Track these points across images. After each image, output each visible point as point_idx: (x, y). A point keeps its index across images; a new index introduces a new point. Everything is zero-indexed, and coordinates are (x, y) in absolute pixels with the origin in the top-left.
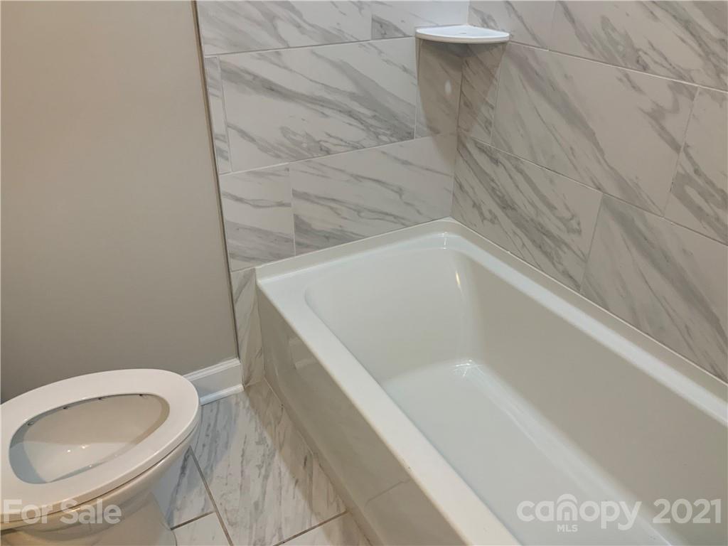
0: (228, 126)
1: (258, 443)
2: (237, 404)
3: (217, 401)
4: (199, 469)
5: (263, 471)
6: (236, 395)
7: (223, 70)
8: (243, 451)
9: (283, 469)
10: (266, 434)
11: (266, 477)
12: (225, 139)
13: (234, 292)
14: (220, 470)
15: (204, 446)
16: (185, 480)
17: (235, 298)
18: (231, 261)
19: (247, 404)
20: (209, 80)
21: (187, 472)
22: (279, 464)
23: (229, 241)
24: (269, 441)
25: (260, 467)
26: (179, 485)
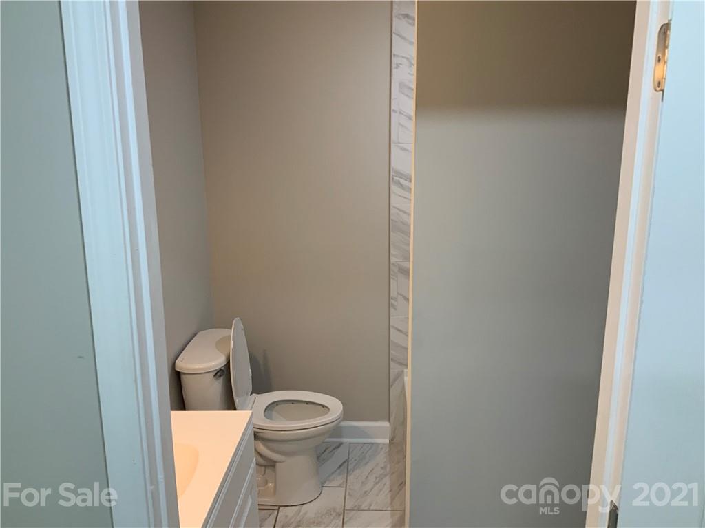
0: (398, 294)
1: (382, 468)
2: (382, 448)
3: (372, 444)
4: (348, 469)
5: (377, 481)
6: (384, 444)
7: (399, 268)
8: (373, 469)
9: (388, 483)
10: (388, 466)
11: (377, 483)
12: (396, 299)
13: (391, 380)
14: (357, 472)
15: (355, 460)
16: (339, 471)
17: (391, 384)
18: (391, 363)
19: (387, 450)
20: (391, 272)
21: (342, 468)
22: (387, 480)
23: (391, 351)
24: (388, 469)
25: (376, 478)
26: (335, 471)
